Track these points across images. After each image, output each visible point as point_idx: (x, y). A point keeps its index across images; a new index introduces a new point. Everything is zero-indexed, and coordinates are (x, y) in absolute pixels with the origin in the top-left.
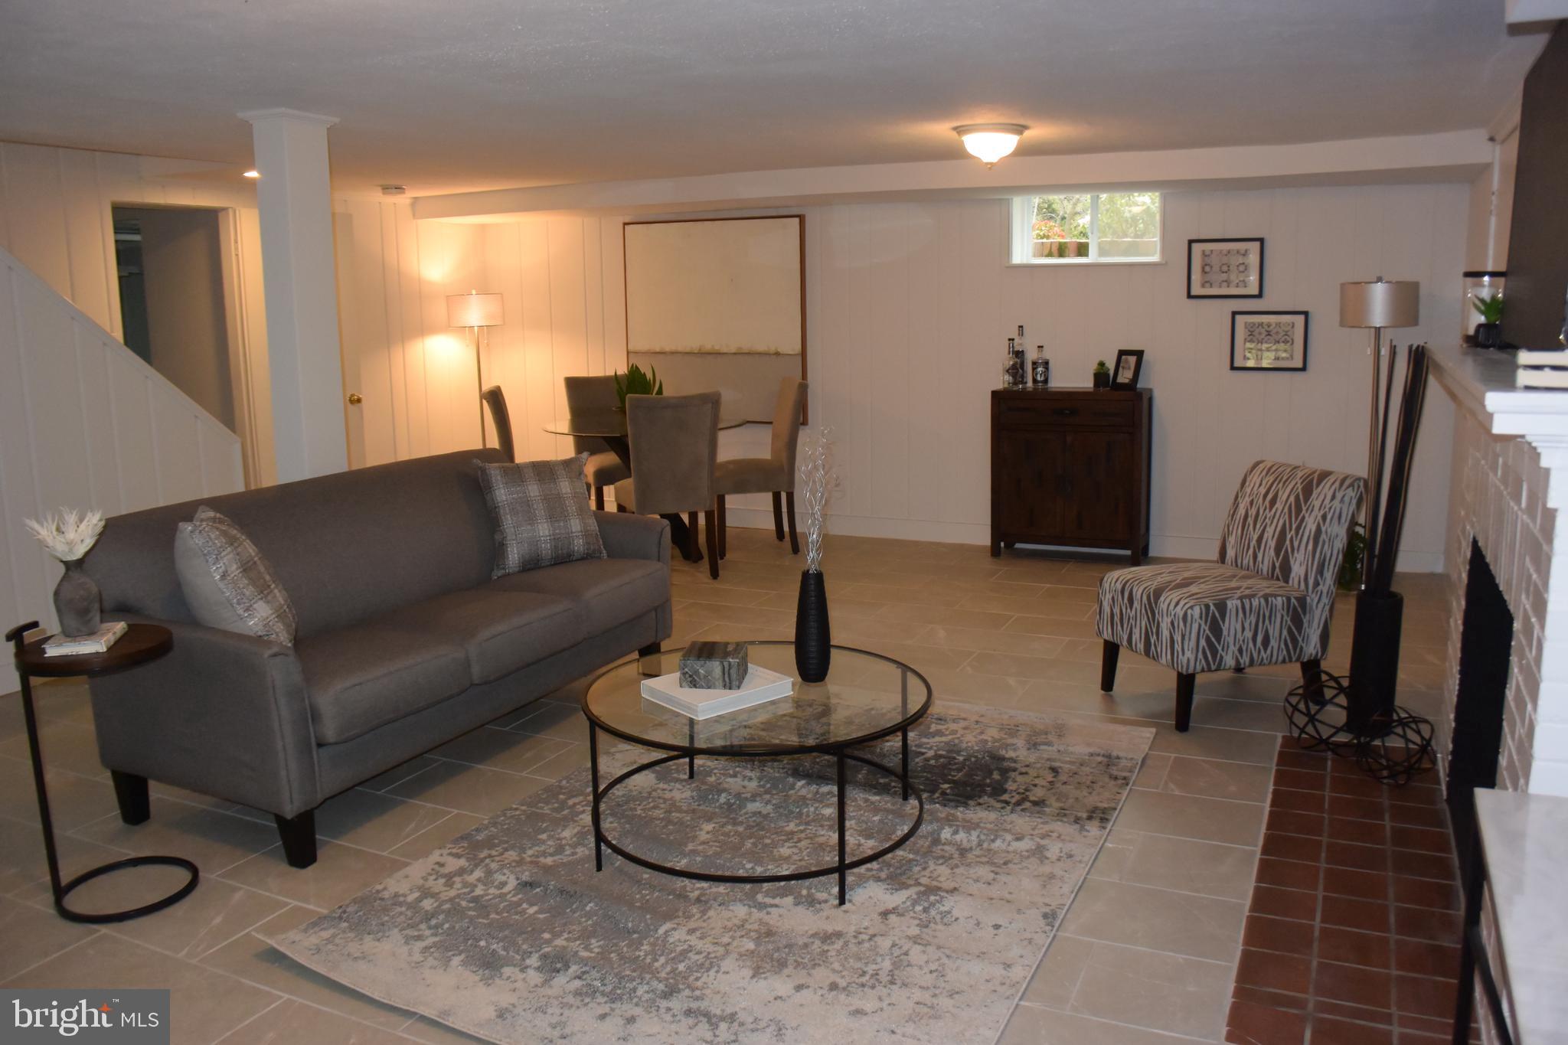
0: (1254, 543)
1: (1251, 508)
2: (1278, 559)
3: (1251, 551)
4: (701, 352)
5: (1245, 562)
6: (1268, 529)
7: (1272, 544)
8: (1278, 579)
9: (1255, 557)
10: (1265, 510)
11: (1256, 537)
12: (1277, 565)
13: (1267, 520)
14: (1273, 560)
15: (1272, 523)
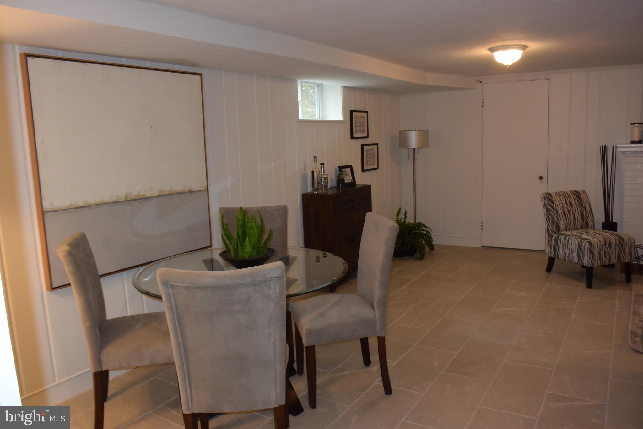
0: (572, 220)
1: (564, 208)
2: (583, 222)
3: (572, 223)
4: (127, 200)
5: (570, 228)
6: (576, 214)
7: (580, 218)
8: (584, 229)
9: (575, 224)
10: (570, 208)
11: (572, 218)
12: (584, 224)
13: (573, 211)
14: (582, 223)
15: (576, 211)
